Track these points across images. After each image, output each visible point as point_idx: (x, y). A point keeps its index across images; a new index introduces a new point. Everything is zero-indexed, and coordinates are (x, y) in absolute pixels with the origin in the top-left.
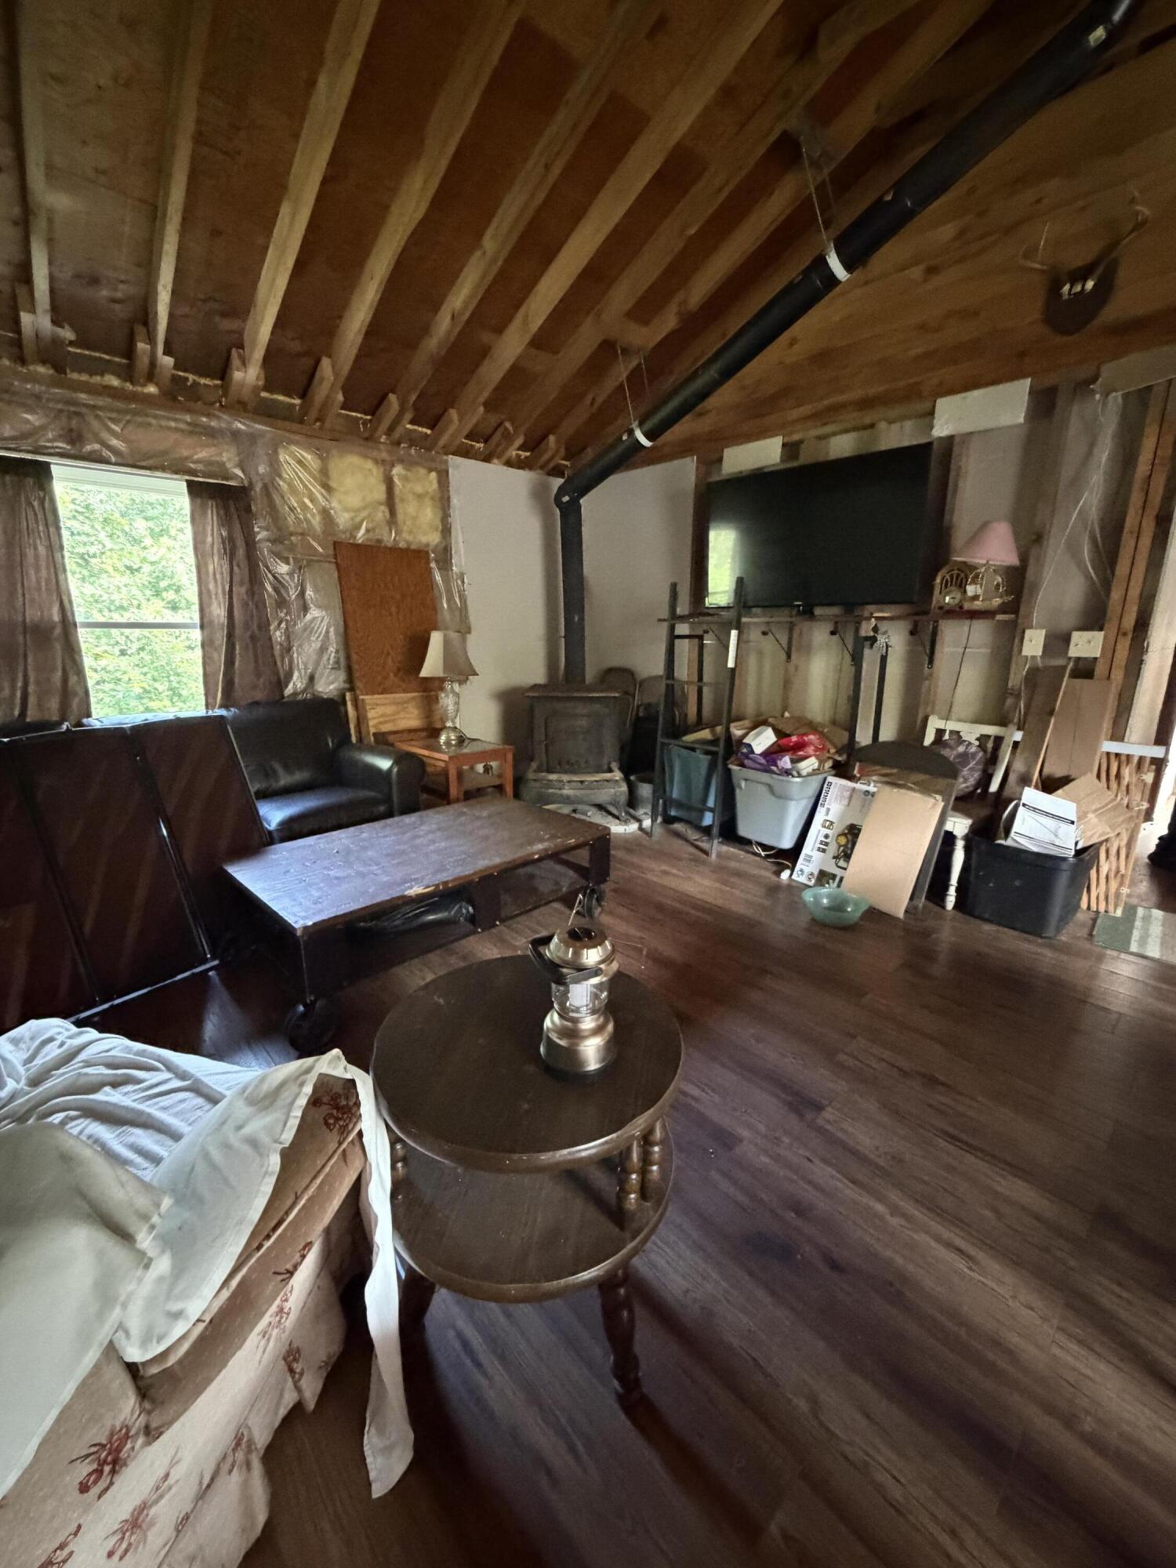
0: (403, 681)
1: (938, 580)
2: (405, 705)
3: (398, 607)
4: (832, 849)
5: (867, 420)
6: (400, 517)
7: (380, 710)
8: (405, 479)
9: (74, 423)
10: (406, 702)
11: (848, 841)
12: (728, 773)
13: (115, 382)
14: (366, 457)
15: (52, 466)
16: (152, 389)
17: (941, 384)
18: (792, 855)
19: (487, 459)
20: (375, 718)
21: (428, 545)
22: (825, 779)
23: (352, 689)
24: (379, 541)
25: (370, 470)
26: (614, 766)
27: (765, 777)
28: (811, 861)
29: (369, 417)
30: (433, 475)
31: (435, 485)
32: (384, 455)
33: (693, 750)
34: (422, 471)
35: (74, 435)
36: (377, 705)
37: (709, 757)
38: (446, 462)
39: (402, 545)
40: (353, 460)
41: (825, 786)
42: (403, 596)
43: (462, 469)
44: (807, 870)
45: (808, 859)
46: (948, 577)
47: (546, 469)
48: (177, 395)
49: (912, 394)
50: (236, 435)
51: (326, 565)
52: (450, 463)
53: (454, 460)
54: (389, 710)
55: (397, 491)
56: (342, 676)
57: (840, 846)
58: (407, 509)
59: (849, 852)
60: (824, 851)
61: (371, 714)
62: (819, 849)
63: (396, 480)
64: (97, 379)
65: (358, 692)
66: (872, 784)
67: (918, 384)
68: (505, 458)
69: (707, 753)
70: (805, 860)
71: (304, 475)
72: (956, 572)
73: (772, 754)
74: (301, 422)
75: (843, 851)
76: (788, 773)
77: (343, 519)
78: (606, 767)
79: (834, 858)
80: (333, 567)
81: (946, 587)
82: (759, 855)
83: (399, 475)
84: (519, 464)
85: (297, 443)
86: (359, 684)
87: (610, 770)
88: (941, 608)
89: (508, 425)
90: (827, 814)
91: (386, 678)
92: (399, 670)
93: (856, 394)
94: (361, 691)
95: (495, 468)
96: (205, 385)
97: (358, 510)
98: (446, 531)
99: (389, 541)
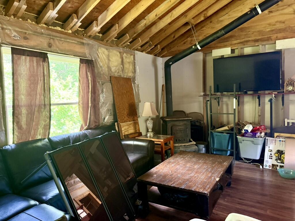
0: (129, 118)
1: (285, 84)
2: (130, 126)
3: (126, 96)
4: (274, 158)
5: (257, 45)
6: (125, 69)
7: (125, 127)
8: (126, 57)
9: (52, 41)
10: (130, 125)
11: (278, 155)
12: (236, 138)
13: (59, 29)
14: (117, 51)
15: (48, 55)
16: (70, 32)
17: (277, 37)
18: (261, 161)
19: (142, 51)
20: (123, 130)
21: (130, 77)
23: (117, 121)
24: (120, 76)
25: (118, 55)
26: (191, 140)
27: (252, 139)
28: (268, 162)
29: (116, 40)
30: (132, 56)
31: (133, 59)
32: (122, 51)
33: (223, 133)
34: (129, 55)
35: (50, 45)
36: (124, 126)
37: (229, 135)
38: (134, 53)
39: (125, 77)
40: (115, 52)
41: (266, 140)
42: (127, 92)
43: (138, 54)
44: (268, 165)
45: (267, 162)
46: (288, 83)
47: (154, 55)
48: (76, 33)
49: (269, 39)
50: (88, 44)
51: (108, 83)
52: (136, 53)
53: (136, 52)
54: (126, 127)
55: (124, 61)
56: (112, 117)
57: (276, 157)
58: (126, 66)
59: (280, 158)
60: (272, 159)
61: (123, 129)
62: (270, 158)
63: (124, 58)
64: (55, 28)
65: (119, 123)
66: (281, 138)
67: (270, 37)
68: (146, 52)
69: (228, 133)
70: (266, 162)
71: (104, 56)
72: (290, 82)
73: (254, 132)
74: (102, 40)
75: (278, 158)
76: (259, 137)
77: (113, 69)
78: (188, 141)
79: (275, 160)
80: (110, 83)
81: (288, 86)
82: (247, 163)
83: (125, 56)
84: (149, 53)
85: (103, 47)
86: (119, 120)
87: (191, 141)
88: (287, 91)
89: (151, 42)
90: (269, 148)
91: (125, 117)
92: (127, 114)
93: (253, 38)
94: (120, 122)
95: (144, 54)
96: (80, 30)
97: (116, 66)
98: (135, 71)
99: (122, 76)
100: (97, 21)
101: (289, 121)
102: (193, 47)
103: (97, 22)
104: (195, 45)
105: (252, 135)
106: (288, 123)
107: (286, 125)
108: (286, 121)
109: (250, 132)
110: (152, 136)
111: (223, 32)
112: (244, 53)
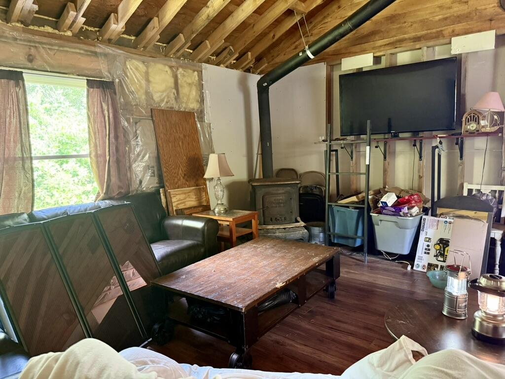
0: (187, 181)
1: (464, 119)
2: (189, 194)
3: (183, 142)
4: (433, 252)
5: (418, 47)
6: (181, 95)
7: (178, 197)
8: (184, 76)
9: (33, 51)
10: (190, 192)
11: (441, 247)
12: (370, 218)
13: (49, 29)
14: (165, 65)
15: (23, 74)
16: (69, 33)
17: (453, 31)
18: (411, 257)
19: (218, 64)
20: (175, 202)
21: (194, 109)
22: (421, 217)
23: (163, 187)
24: (172, 108)
25: (167, 71)
26: (299, 219)
27: (394, 218)
28: (422, 260)
29: (165, 45)
30: (196, 73)
31: (197, 78)
32: (174, 64)
33: (348, 207)
34: (190, 71)
35: (31, 57)
36: (177, 195)
37: (358, 210)
38: (201, 67)
39: (182, 109)
40: (160, 66)
41: (422, 220)
42: (185, 136)
43: (209, 70)
44: (421, 264)
45: (421, 258)
46: (468, 117)
47: (245, 69)
48: (81, 36)
49: (439, 35)
50: (106, 55)
51: (147, 121)
52: (203, 67)
53: (204, 65)
54: (182, 197)
55: (179, 81)
56: (156, 180)
57: (437, 250)
58: (184, 90)
59: (442, 252)
60: (428, 253)
61: (174, 200)
62: (425, 253)
63: (179, 76)
64: (42, 29)
65: (167, 188)
66: (448, 218)
67: (442, 31)
68: (226, 65)
69: (356, 208)
70: (418, 259)
71: (138, 75)
72: (472, 115)
73: (398, 206)
74: (136, 48)
75: (439, 252)
76: (405, 215)
77: (156, 97)
78: (294, 220)
79: (435, 256)
80: (151, 121)
81: (468, 122)
82: (389, 260)
83: (180, 73)
84: (232, 67)
85: (135, 59)
86: (167, 184)
87: (297, 221)
88: (467, 131)
89: (231, 47)
90: (426, 235)
91: (179, 180)
92: (185, 175)
93: (412, 35)
94: (168, 187)
95: (222, 69)
96: (91, 30)
97: (163, 92)
98: (202, 100)
99: (176, 108)
100: (117, 13)
101: (470, 187)
102: (301, 54)
103: (116, 15)
104: (304, 51)
105: (393, 211)
106: (470, 191)
107: (465, 193)
108: (466, 187)
109: (392, 207)
110: (222, 212)
111: (349, 25)
112: (396, 63)
